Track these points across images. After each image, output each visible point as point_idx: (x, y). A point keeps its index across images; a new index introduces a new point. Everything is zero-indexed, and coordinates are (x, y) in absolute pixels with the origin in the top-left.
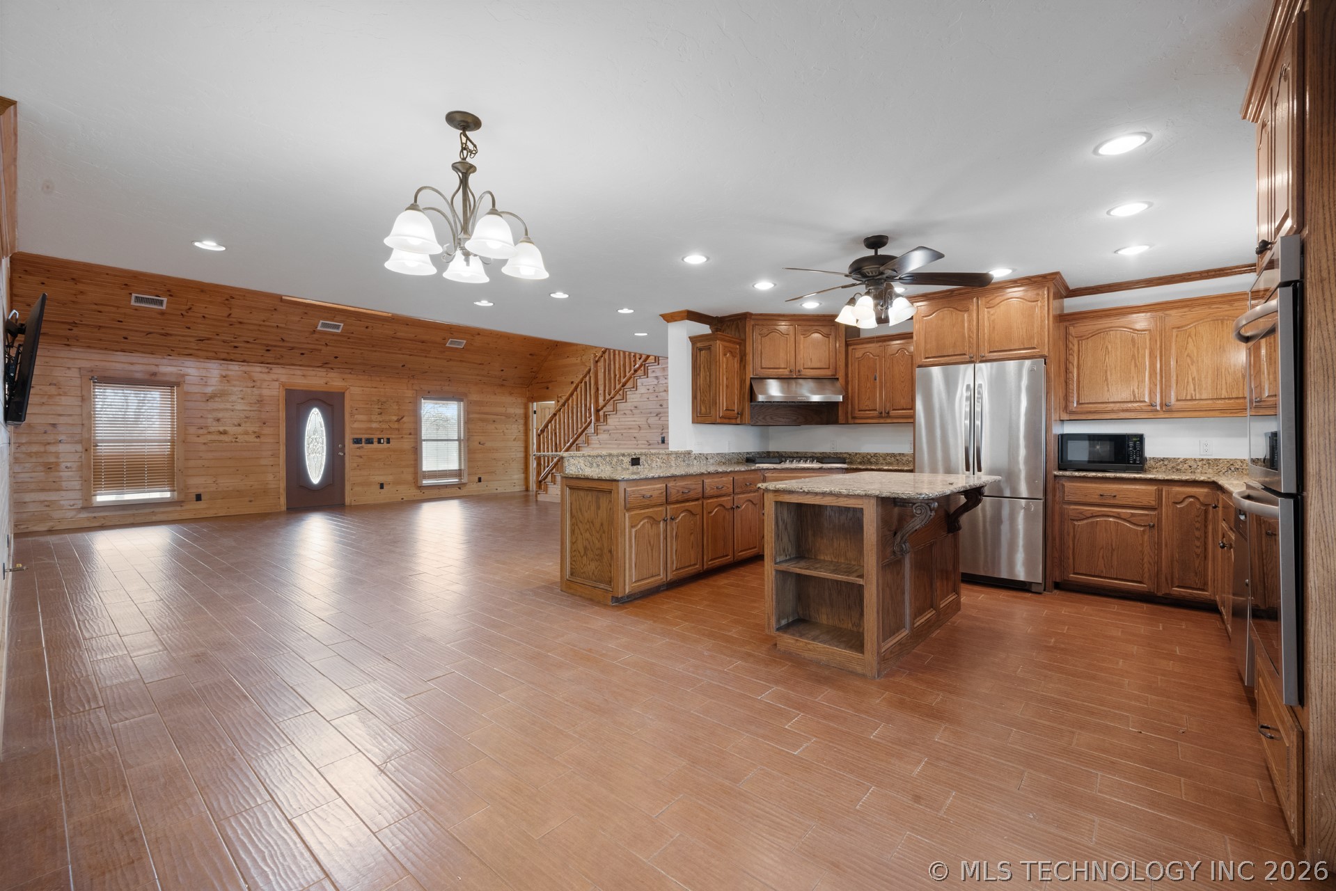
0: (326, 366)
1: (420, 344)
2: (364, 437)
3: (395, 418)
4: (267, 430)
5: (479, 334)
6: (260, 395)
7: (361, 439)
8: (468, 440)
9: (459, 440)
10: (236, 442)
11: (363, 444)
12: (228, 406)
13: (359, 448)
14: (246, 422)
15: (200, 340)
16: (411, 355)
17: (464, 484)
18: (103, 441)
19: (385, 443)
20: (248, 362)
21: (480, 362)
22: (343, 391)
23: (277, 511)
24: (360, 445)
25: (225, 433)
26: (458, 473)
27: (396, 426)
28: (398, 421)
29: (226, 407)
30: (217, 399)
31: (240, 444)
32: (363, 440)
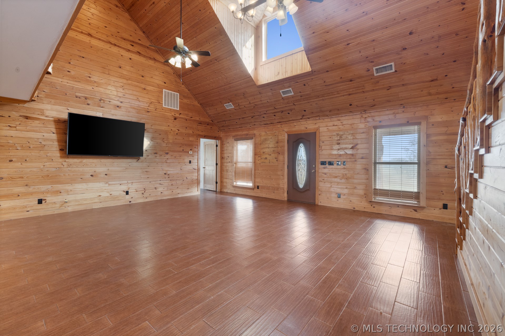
0: (304, 117)
1: (351, 83)
2: (327, 160)
3: (350, 146)
4: (281, 157)
5: (405, 49)
6: (278, 140)
7: (325, 162)
8: (428, 163)
9: (419, 164)
10: (269, 163)
11: (327, 165)
12: (267, 146)
13: (324, 168)
14: (273, 153)
15: (252, 117)
16: (349, 95)
17: (423, 208)
18: (241, 162)
19: (342, 165)
20: (273, 123)
21: (430, 79)
22: (315, 131)
23: (283, 200)
24: (325, 166)
25: (266, 158)
26: (416, 196)
27: (349, 152)
28: (352, 148)
29: (266, 146)
30: (264, 143)
31: (271, 164)
32: (327, 163)
